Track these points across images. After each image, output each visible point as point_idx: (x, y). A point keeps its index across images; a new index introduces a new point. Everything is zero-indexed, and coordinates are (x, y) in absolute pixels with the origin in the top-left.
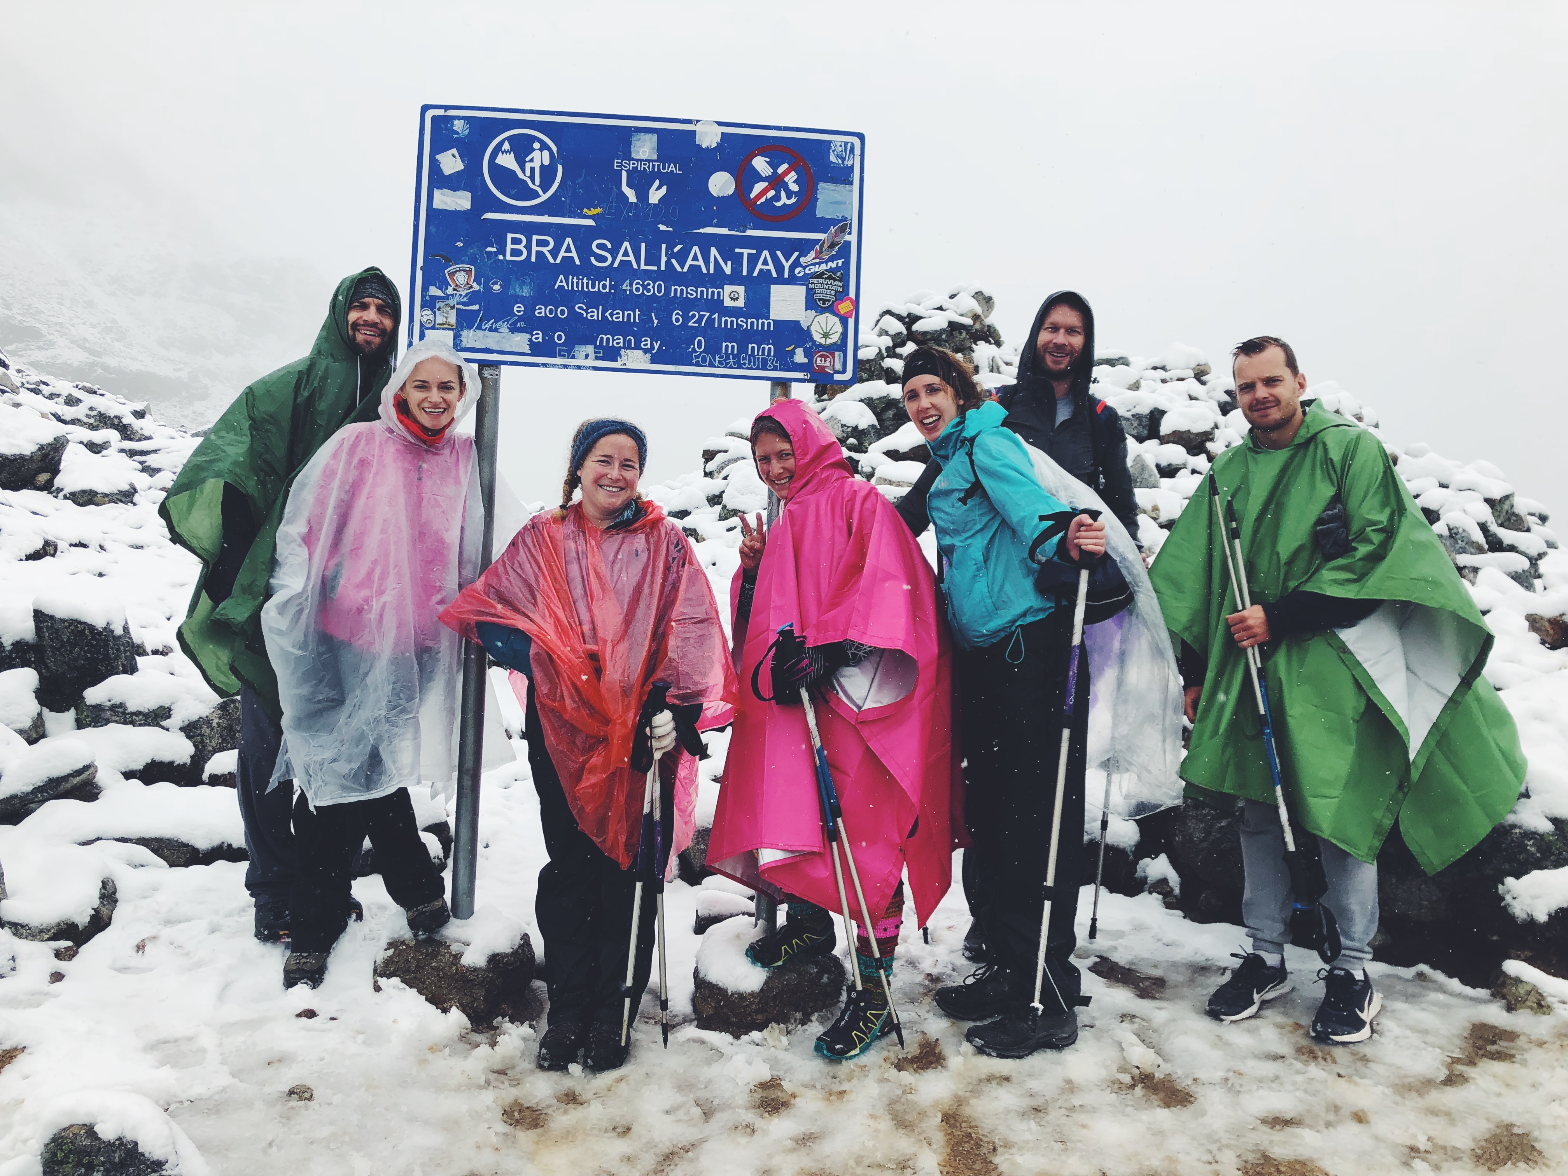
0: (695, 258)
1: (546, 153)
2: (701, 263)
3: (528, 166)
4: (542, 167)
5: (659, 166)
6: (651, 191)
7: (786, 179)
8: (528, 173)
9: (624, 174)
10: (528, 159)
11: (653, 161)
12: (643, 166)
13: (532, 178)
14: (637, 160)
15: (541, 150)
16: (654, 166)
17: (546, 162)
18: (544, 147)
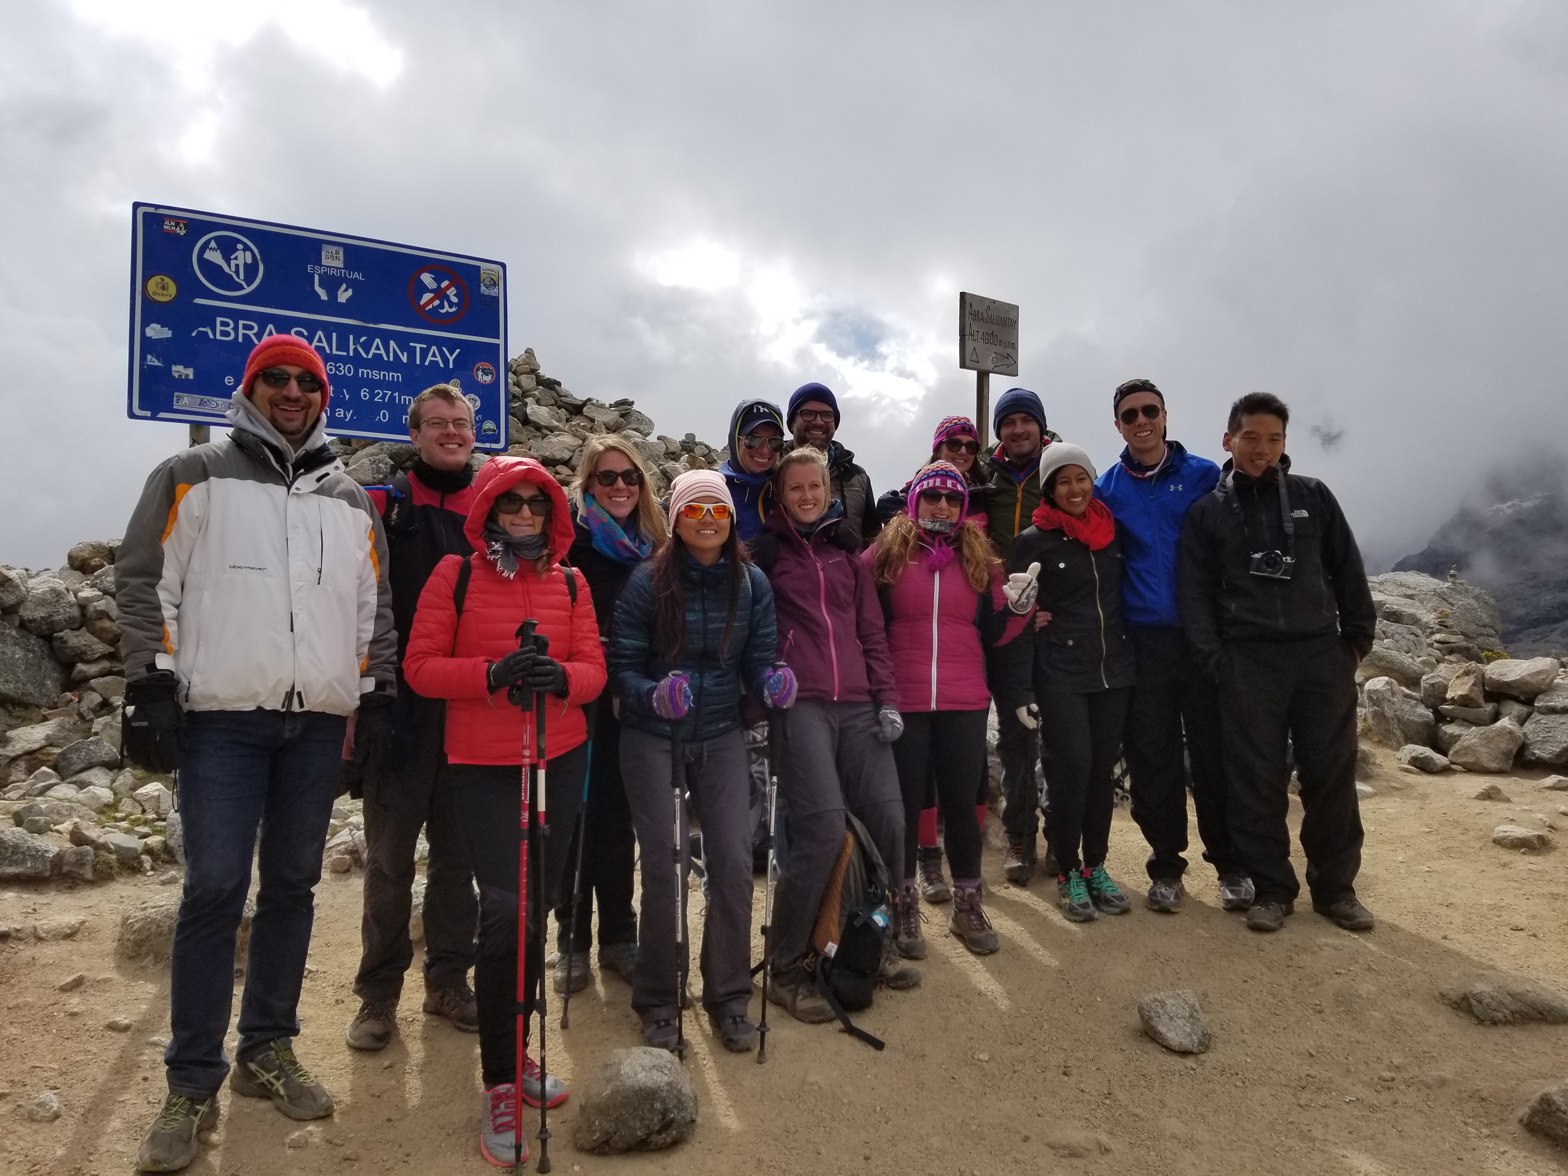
0: (378, 348)
1: (248, 254)
2: (382, 352)
3: (233, 263)
4: (245, 264)
5: (345, 273)
6: (339, 292)
7: (448, 292)
8: (233, 268)
9: (317, 278)
10: (232, 257)
11: (340, 268)
12: (332, 272)
13: (237, 272)
14: (327, 267)
15: (244, 250)
16: (341, 272)
17: (249, 260)
18: (246, 248)
